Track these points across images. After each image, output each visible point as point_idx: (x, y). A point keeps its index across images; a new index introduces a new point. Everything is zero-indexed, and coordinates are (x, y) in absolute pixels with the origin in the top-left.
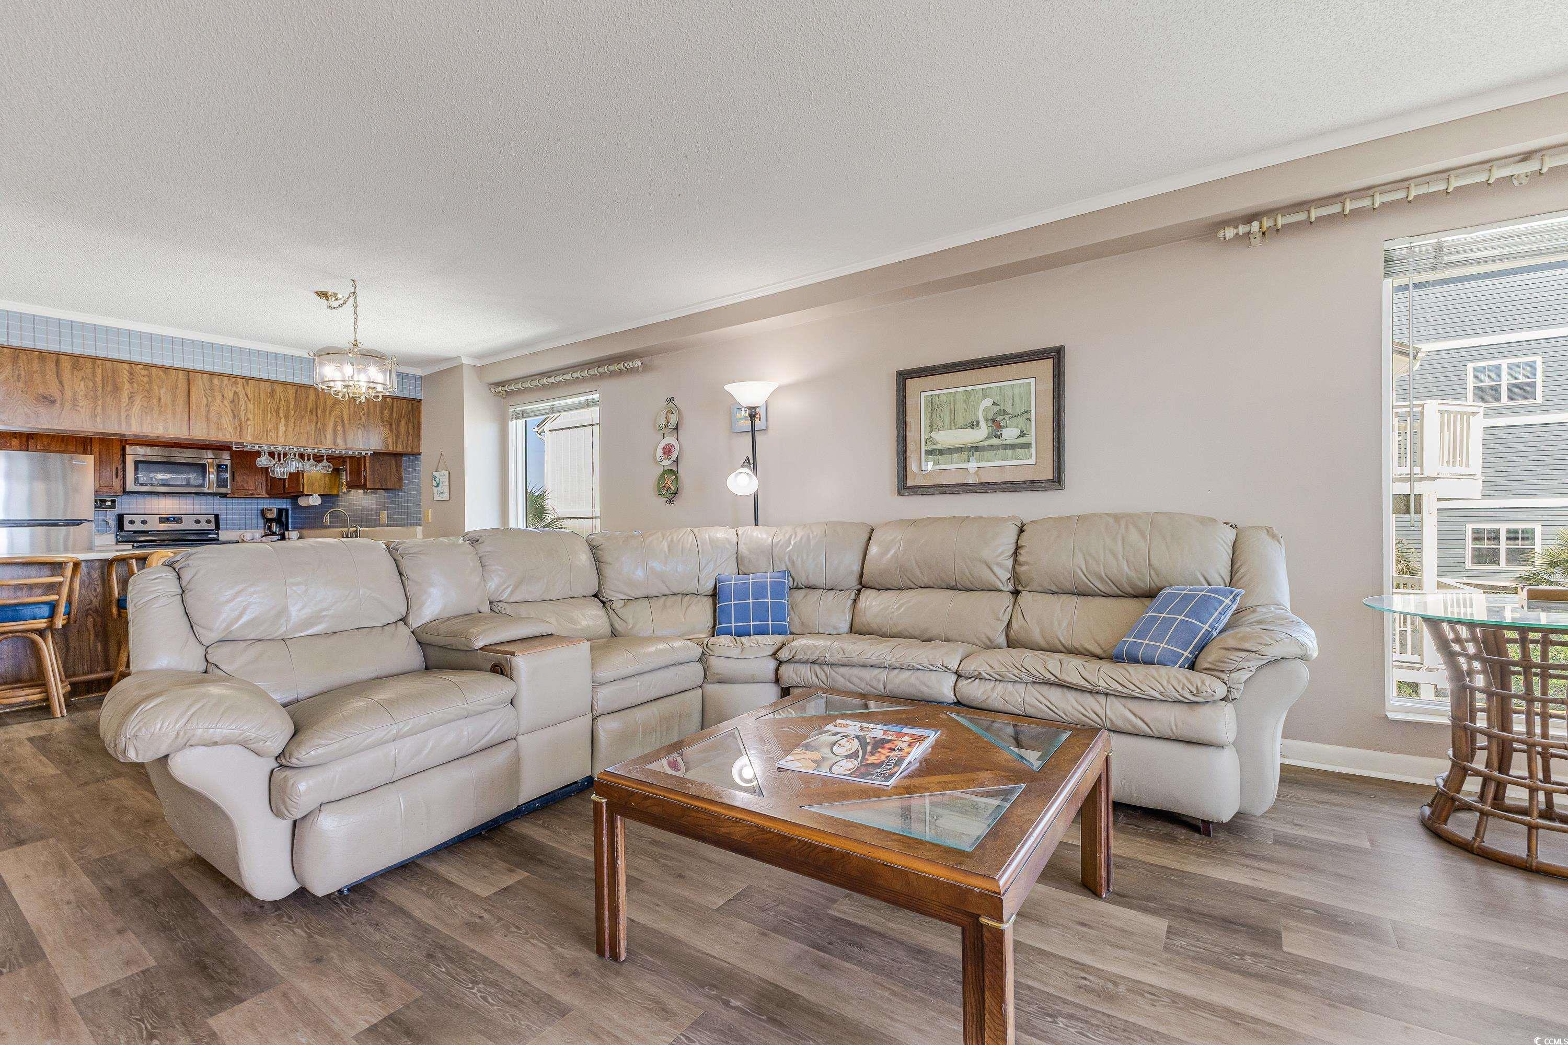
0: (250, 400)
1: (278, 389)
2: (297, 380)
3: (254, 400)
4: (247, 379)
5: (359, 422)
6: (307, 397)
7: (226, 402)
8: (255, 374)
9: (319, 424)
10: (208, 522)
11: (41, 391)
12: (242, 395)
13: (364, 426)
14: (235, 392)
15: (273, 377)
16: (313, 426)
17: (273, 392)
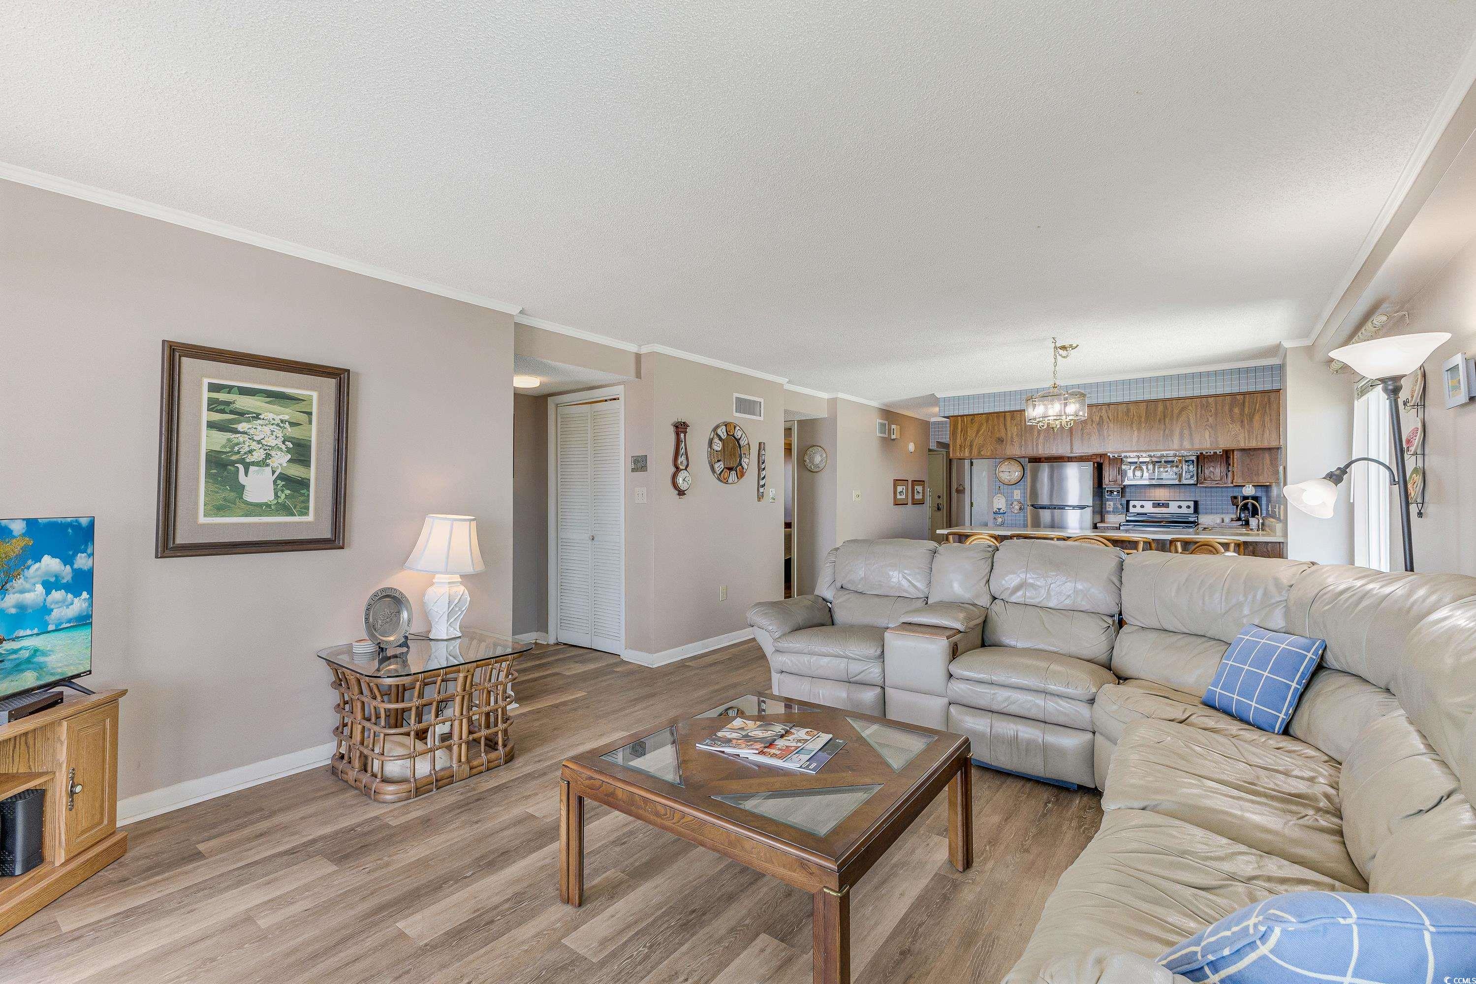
0: (1111, 421)
1: (1132, 407)
2: (1147, 397)
3: (1114, 420)
4: (1109, 405)
5: (1206, 423)
6: (1156, 410)
7: (1094, 425)
8: (1113, 400)
9: (1167, 431)
10: (1188, 507)
11: (997, 436)
12: (1105, 418)
13: (1211, 427)
14: (1100, 416)
15: (1127, 399)
16: (1161, 435)
17: (1128, 410)
